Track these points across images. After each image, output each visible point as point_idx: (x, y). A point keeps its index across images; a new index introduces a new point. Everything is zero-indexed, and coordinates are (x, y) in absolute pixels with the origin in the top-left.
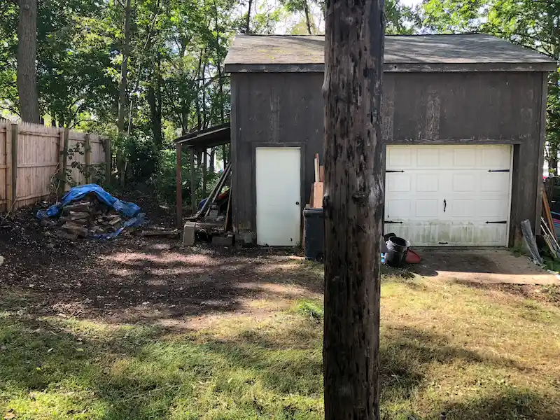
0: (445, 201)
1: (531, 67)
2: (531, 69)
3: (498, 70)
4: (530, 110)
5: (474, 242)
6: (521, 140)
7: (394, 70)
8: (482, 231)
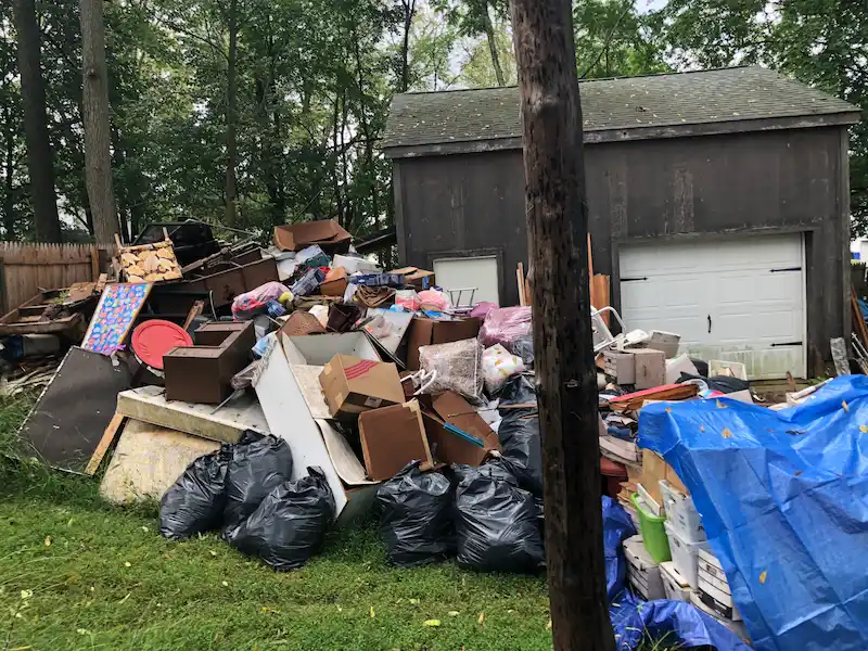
0: (709, 318)
1: (821, 120)
2: (821, 122)
3: (774, 127)
4: (826, 181)
5: (756, 373)
6: (814, 224)
7: (623, 137)
8: (766, 357)
